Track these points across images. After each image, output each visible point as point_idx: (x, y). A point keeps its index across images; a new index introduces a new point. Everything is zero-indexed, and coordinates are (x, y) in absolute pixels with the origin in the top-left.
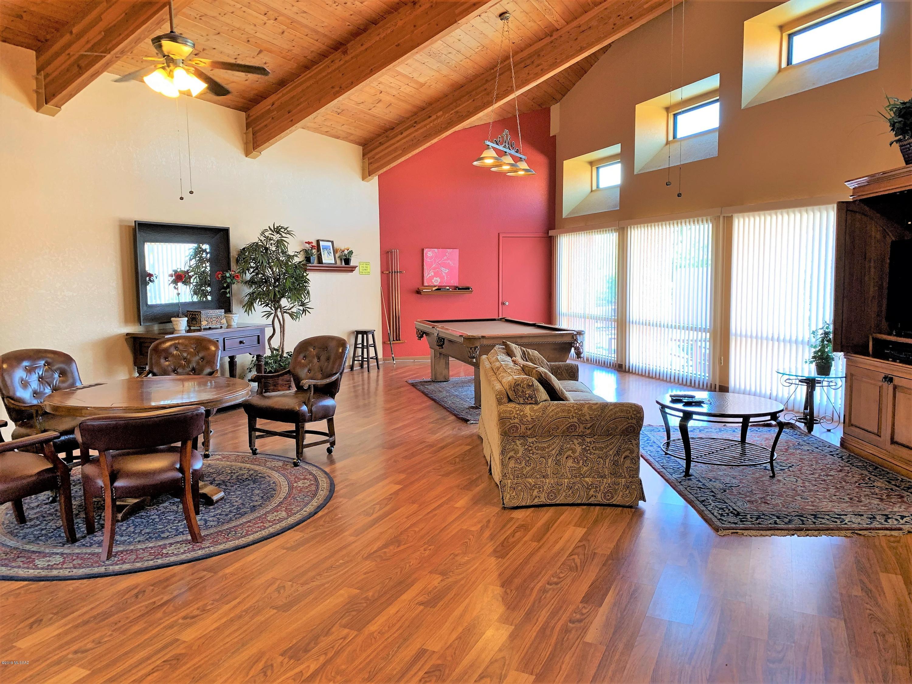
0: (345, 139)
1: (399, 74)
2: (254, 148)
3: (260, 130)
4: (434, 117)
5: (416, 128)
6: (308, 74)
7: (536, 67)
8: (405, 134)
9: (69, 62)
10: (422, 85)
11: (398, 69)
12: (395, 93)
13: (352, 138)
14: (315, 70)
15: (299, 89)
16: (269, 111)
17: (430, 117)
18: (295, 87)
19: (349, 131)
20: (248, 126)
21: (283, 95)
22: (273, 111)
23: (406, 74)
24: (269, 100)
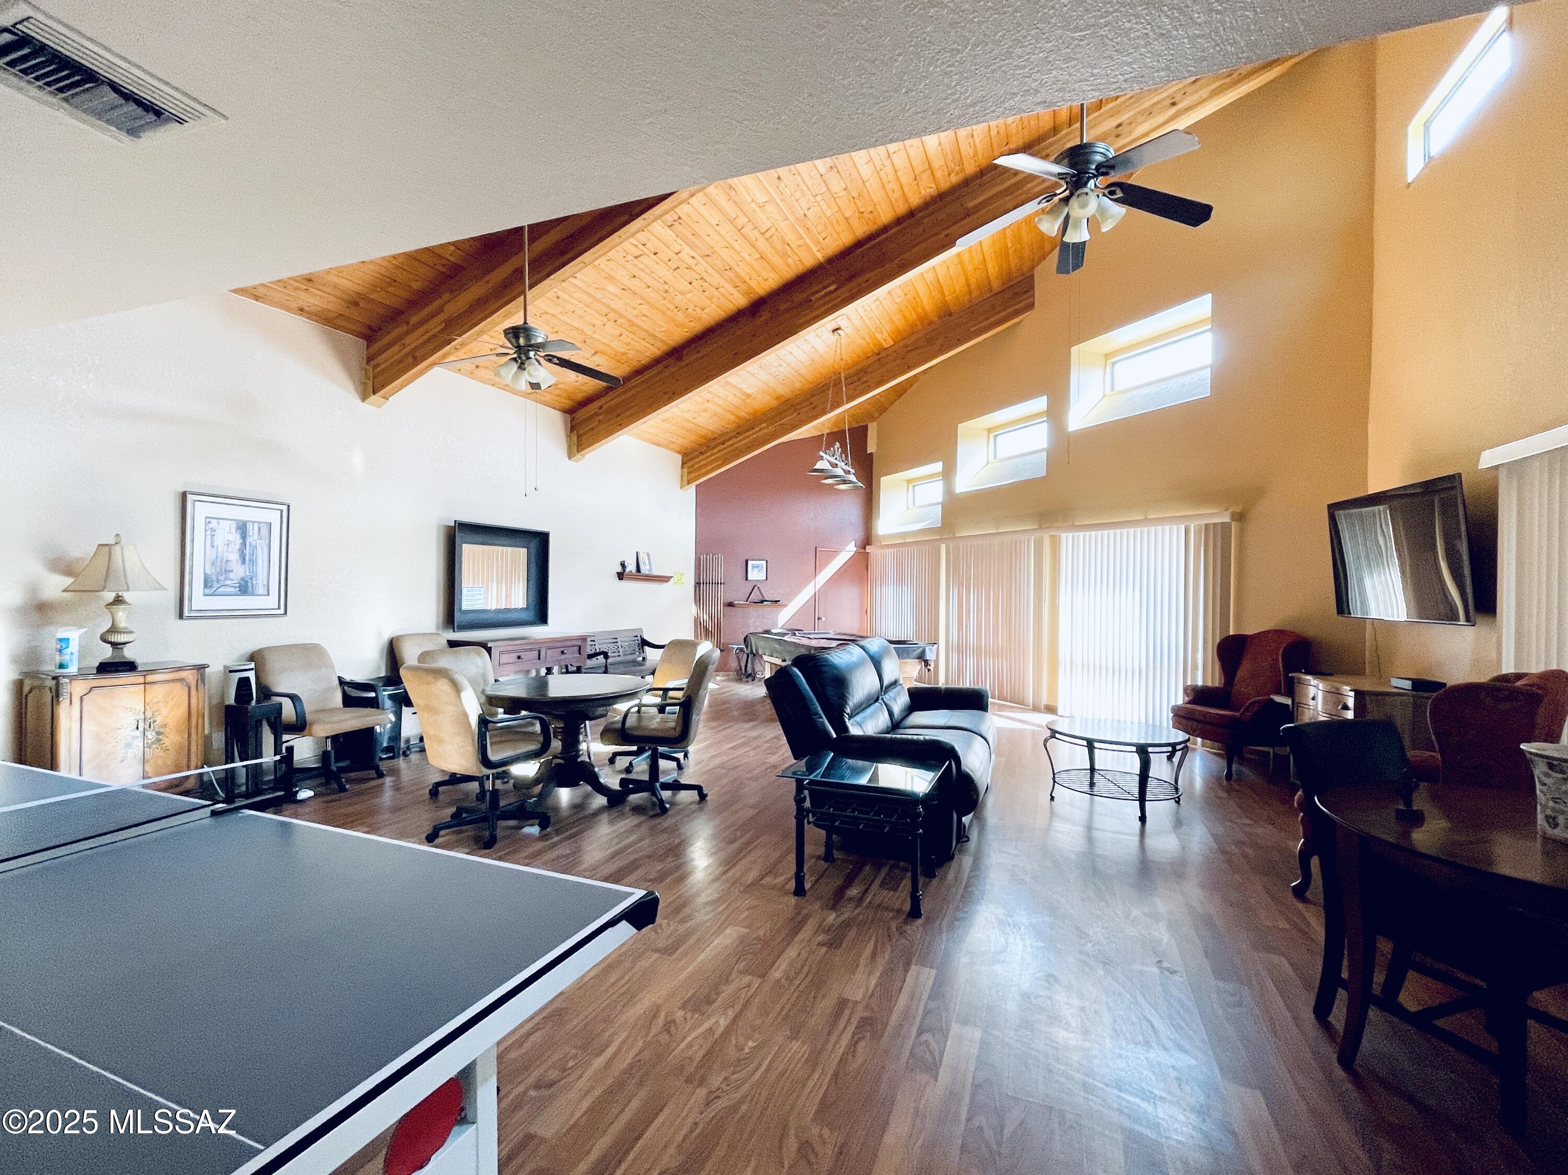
0: (666, 447)
1: (728, 383)
2: (578, 451)
3: (585, 433)
4: (757, 429)
5: (738, 439)
6: (639, 379)
7: (863, 383)
8: (727, 444)
9: (403, 353)
10: (749, 396)
11: (730, 380)
12: (721, 402)
13: (673, 446)
14: (647, 375)
15: (629, 395)
16: (596, 414)
17: (753, 429)
18: (625, 392)
19: (671, 439)
20: (572, 429)
21: (611, 400)
22: (601, 414)
23: (736, 384)
24: (597, 404)
